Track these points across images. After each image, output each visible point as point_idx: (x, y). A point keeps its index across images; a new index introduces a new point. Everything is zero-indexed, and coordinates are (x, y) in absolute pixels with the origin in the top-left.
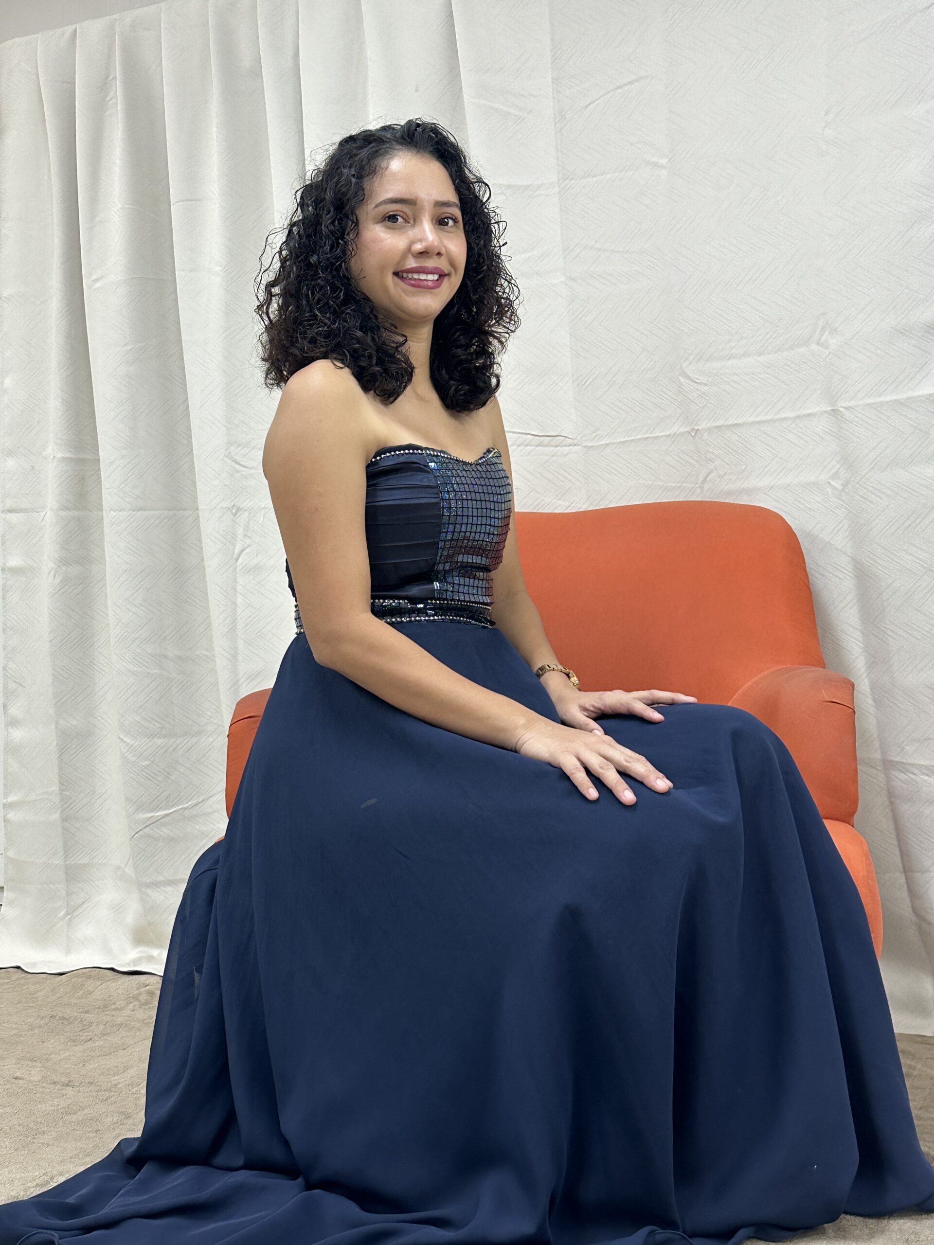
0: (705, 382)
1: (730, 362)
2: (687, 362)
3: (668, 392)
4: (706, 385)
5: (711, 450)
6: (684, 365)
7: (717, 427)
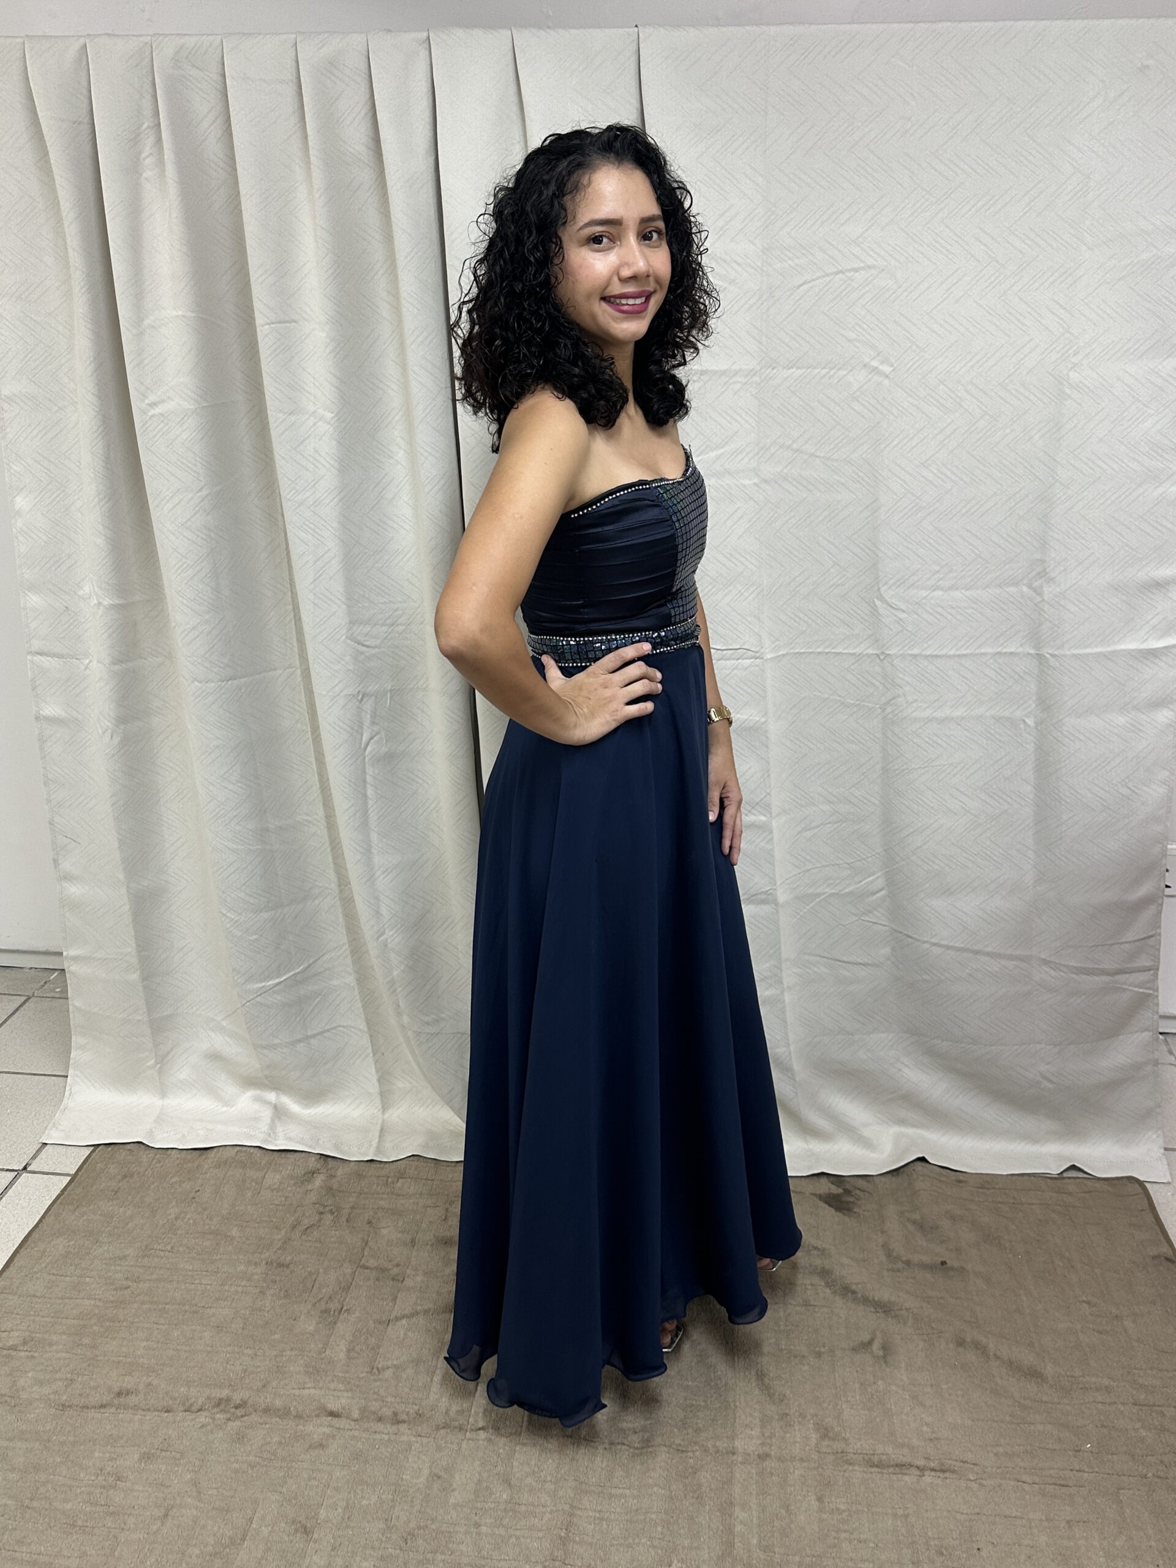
0: (903, 607)
1: (936, 593)
2: (886, 587)
3: (859, 612)
4: (904, 611)
5: (901, 676)
6: (883, 590)
7: (912, 655)
